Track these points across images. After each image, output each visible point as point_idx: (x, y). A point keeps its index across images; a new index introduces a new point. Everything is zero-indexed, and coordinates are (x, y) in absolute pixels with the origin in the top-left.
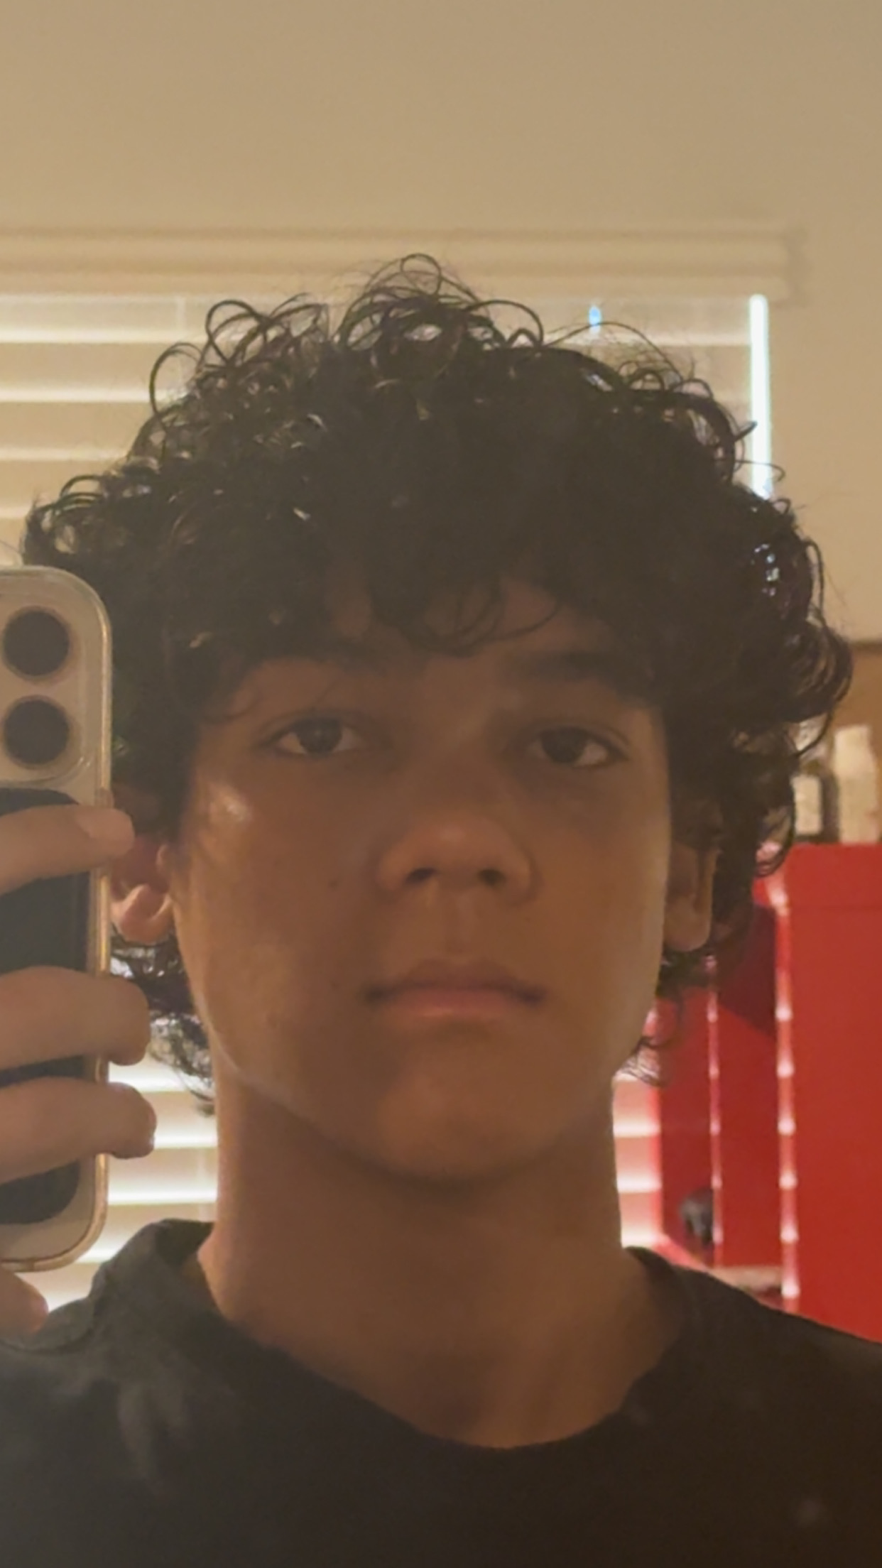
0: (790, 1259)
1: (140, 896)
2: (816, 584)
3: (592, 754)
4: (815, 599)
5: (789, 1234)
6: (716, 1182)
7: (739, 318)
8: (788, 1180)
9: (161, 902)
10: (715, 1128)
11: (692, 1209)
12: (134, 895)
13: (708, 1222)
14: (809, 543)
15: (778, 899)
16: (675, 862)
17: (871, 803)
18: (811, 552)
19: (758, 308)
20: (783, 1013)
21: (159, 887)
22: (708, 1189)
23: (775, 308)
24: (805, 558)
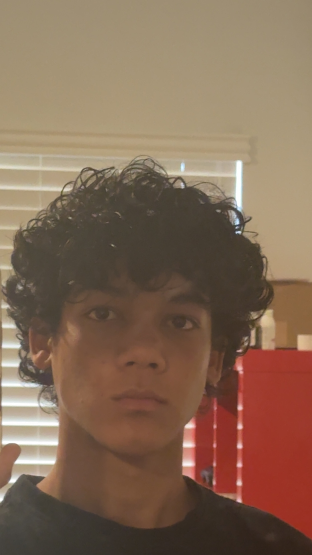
0: (239, 491)
1: (42, 354)
2: (265, 269)
3: (188, 325)
4: (264, 274)
5: (239, 483)
6: (215, 465)
7: (232, 168)
8: (240, 465)
9: (48, 357)
10: (215, 446)
11: (206, 473)
12: (40, 353)
13: (211, 478)
14: (264, 257)
15: (240, 368)
16: (212, 355)
17: (273, 336)
18: (264, 260)
19: (239, 165)
20: (240, 408)
21: (48, 351)
22: (212, 467)
23: (245, 165)
24: (262, 262)
